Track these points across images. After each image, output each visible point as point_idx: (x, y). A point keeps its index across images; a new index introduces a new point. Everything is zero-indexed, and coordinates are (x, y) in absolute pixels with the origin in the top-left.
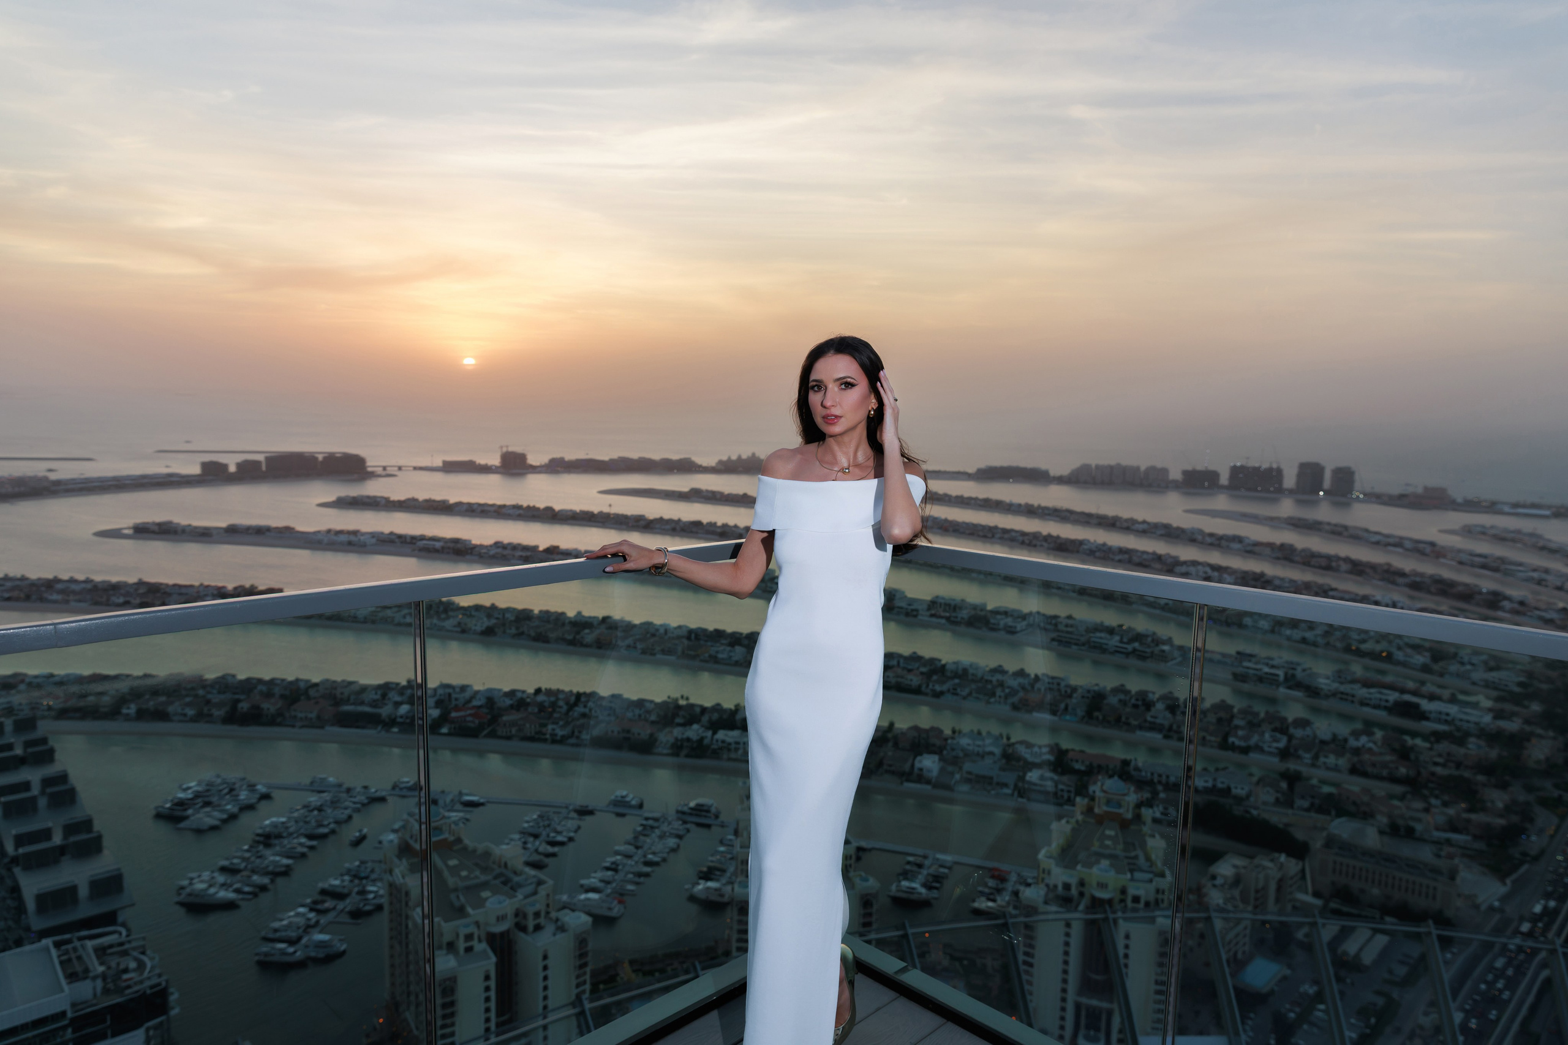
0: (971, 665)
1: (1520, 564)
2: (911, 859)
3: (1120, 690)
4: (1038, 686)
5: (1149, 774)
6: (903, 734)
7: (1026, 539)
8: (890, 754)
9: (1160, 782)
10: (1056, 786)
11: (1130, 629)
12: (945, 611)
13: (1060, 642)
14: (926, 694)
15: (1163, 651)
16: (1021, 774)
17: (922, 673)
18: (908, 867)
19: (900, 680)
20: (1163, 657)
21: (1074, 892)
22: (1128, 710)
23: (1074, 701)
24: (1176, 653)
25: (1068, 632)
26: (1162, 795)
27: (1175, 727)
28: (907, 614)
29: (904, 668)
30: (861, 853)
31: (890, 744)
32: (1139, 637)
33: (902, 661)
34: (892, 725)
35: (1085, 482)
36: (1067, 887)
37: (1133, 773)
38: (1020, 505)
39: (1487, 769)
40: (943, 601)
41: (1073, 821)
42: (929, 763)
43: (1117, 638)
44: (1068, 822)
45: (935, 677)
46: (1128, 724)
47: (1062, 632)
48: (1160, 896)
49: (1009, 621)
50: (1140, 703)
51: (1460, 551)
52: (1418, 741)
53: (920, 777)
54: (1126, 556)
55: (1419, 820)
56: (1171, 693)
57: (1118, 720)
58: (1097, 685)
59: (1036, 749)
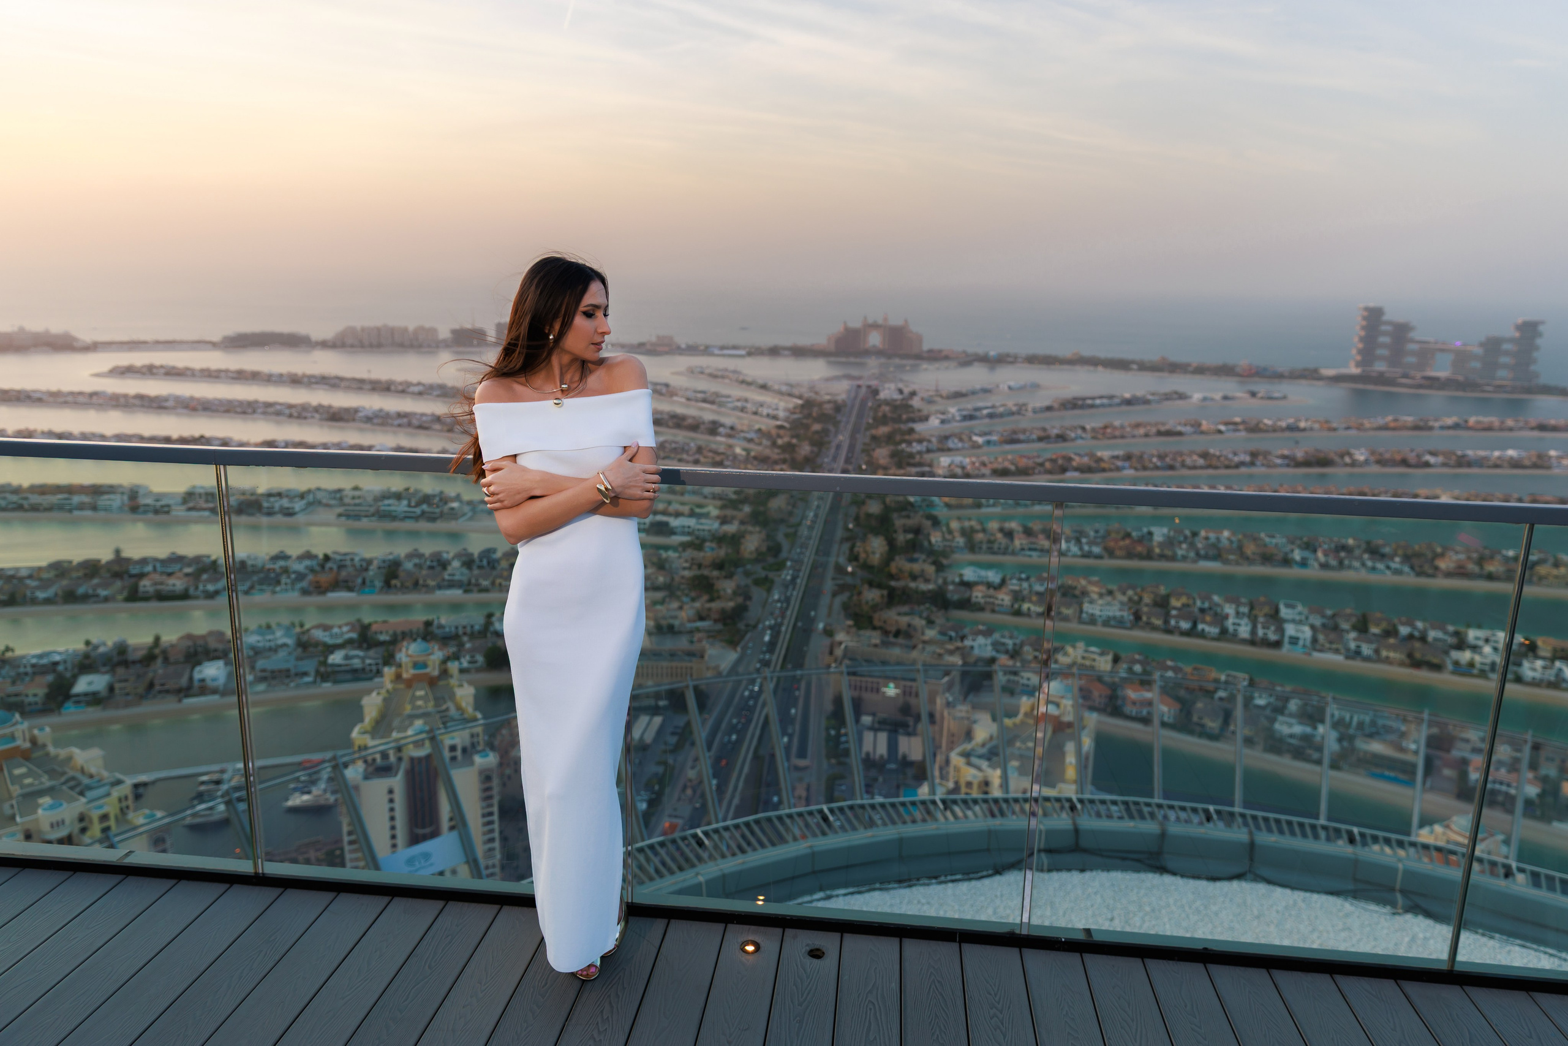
0: (249, 557)
1: (729, 396)
2: (205, 778)
3: (415, 555)
4: (329, 565)
5: (453, 629)
6: (172, 646)
7: (295, 412)
8: (160, 671)
9: (465, 634)
10: (363, 662)
11: (417, 491)
12: (207, 501)
13: (348, 516)
14: (196, 598)
15: (452, 509)
16: (322, 659)
17: (187, 575)
18: (203, 788)
19: (159, 587)
20: (453, 515)
21: (392, 758)
22: (424, 572)
23: (371, 573)
24: (466, 509)
25: (356, 505)
26: (468, 646)
27: (473, 581)
28: (156, 512)
29: (162, 573)
30: (141, 790)
31: (159, 661)
32: (426, 499)
33: (158, 565)
34: (157, 639)
35: (352, 346)
36: (385, 755)
37: (437, 631)
38: (281, 375)
39: (719, 566)
40: (202, 491)
41: (383, 691)
42: (213, 671)
43: (405, 502)
44: (378, 694)
45: (205, 576)
46: (426, 586)
47: (349, 505)
48: (475, 740)
49: (285, 502)
50: (435, 564)
51: (687, 389)
52: (671, 554)
53: (204, 689)
54: (405, 420)
55: (675, 617)
56: (465, 549)
57: (416, 584)
58: (391, 553)
59: (336, 630)
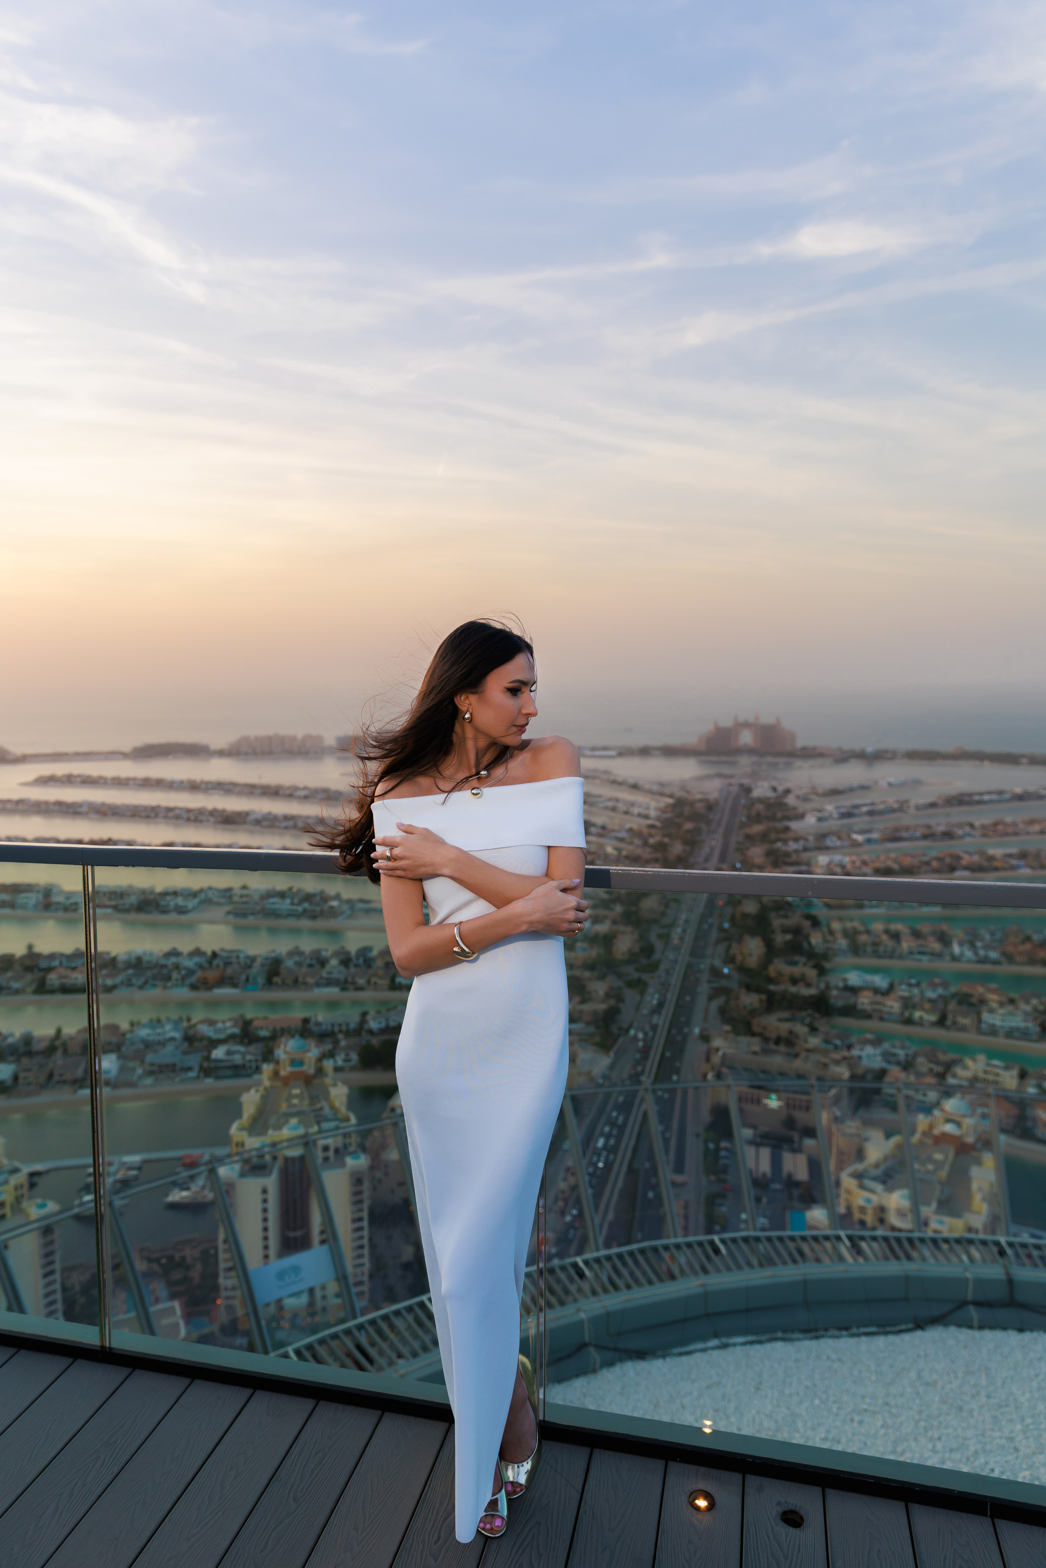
0: (145, 953)
3: (296, 952)
4: (216, 962)
5: (329, 1026)
6: (71, 1038)
7: (192, 816)
8: (60, 1062)
10: (244, 1058)
11: (299, 891)
13: (236, 914)
15: (332, 907)
16: (206, 1053)
19: (64, 981)
20: (333, 913)
21: (268, 1158)
22: (304, 970)
23: (255, 970)
24: (345, 907)
25: (243, 903)
26: (343, 1043)
27: (350, 979)
28: (65, 909)
29: (67, 968)
30: (35, 1179)
31: (60, 1052)
32: (308, 897)
34: (59, 1031)
35: (246, 754)
36: (260, 1153)
37: (315, 1029)
38: (182, 782)
41: (261, 1089)
42: (108, 1063)
43: (288, 901)
44: (257, 1091)
45: (104, 972)
46: (305, 983)
47: (238, 903)
48: (348, 1140)
49: (180, 901)
50: (314, 962)
53: (100, 1080)
54: (291, 823)
56: (343, 948)
57: (296, 982)
58: (273, 951)
59: (220, 1025)
